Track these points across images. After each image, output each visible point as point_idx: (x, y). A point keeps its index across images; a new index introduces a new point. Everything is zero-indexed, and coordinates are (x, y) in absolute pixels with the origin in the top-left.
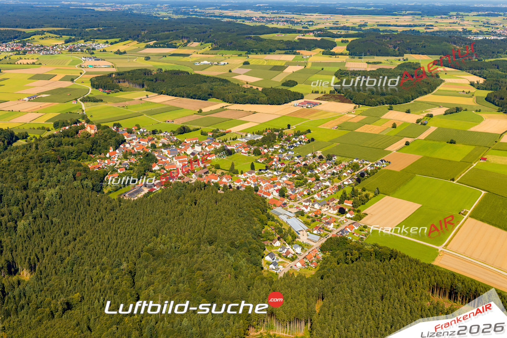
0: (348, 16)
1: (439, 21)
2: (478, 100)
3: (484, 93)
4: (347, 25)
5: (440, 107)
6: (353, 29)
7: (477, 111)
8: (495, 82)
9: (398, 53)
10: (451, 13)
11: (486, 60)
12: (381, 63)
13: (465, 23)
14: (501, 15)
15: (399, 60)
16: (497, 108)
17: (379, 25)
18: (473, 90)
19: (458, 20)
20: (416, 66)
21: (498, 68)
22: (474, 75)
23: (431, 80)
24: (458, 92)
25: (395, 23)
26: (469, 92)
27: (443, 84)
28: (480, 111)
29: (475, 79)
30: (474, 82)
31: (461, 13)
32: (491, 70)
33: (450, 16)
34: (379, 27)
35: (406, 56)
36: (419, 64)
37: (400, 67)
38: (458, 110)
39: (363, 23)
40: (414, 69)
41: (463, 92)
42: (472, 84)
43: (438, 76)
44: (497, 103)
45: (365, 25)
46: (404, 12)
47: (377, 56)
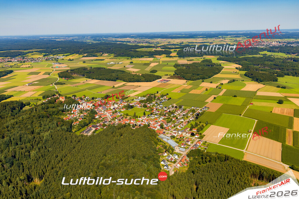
0: (174, 39)
1: (215, 40)
2: (241, 75)
3: (244, 72)
4: (175, 43)
5: (225, 80)
6: (177, 45)
7: (242, 81)
8: (247, 67)
9: (200, 55)
10: (219, 37)
11: (240, 57)
12: (193, 60)
13: (226, 40)
14: (241, 37)
15: (201, 58)
16: (251, 79)
17: (188, 43)
18: (238, 71)
19: (223, 40)
20: (210, 61)
21: (246, 60)
22: (237, 64)
23: (218, 67)
24: (231, 72)
25: (196, 42)
26: (236, 72)
27: (224, 69)
28: (243, 81)
29: (238, 66)
30: (237, 67)
31: (224, 36)
32: (243, 61)
33: (219, 38)
34: (189, 44)
35: (204, 56)
36: (211, 60)
37: (203, 61)
38: (234, 81)
39: (181, 42)
40: (209, 62)
41: (234, 72)
42: (237, 68)
43: (220, 65)
44: (250, 77)
45: (182, 43)
46: (198, 37)
47: (191, 57)
